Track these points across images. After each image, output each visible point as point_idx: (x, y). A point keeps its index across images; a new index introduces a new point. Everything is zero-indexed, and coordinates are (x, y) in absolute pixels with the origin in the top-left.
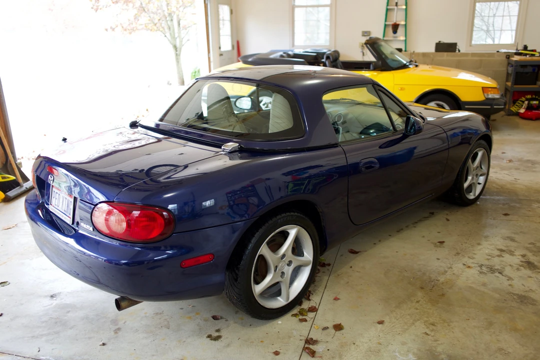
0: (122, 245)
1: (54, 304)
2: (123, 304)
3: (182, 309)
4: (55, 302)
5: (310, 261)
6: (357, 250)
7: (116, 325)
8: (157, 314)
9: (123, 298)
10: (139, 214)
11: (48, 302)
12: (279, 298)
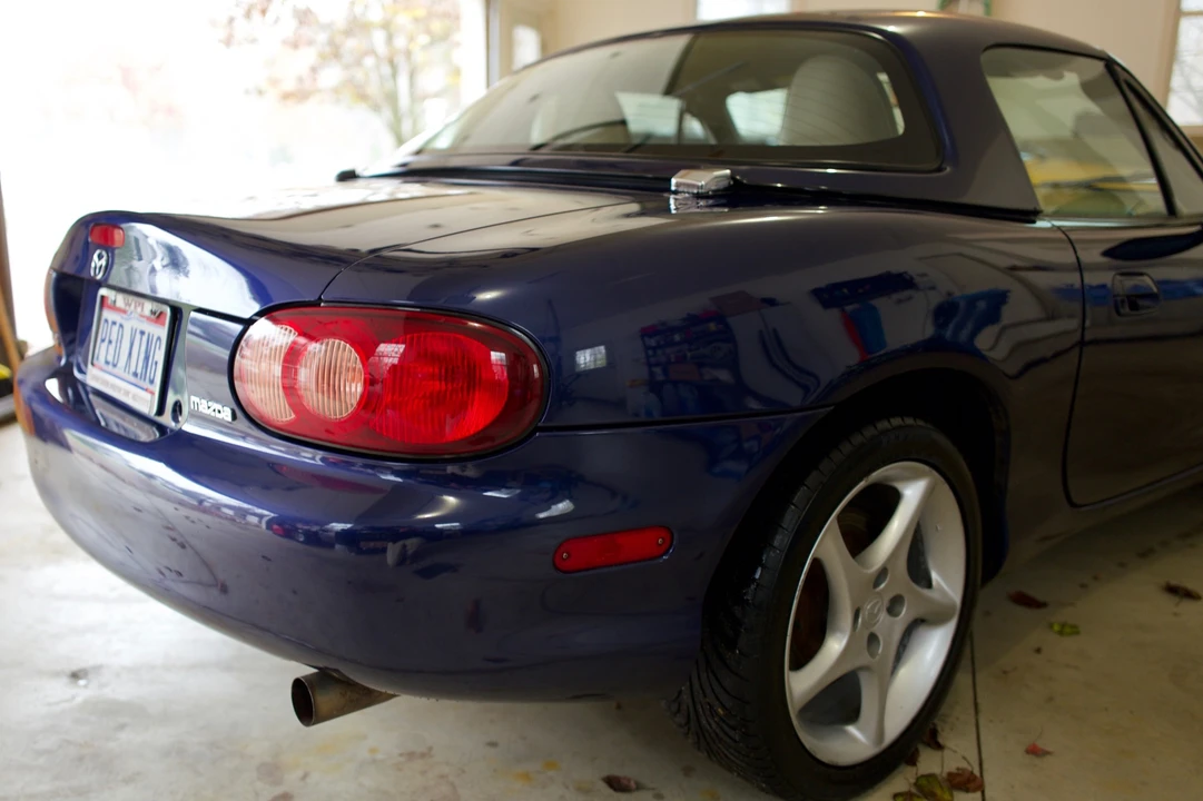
0: (335, 464)
1: (79, 699)
2: (322, 700)
3: (493, 744)
4: (83, 692)
5: (953, 607)
6: (1040, 597)
7: (277, 782)
8: (411, 756)
9: (325, 677)
10: (403, 356)
11: (59, 691)
12: (852, 729)
